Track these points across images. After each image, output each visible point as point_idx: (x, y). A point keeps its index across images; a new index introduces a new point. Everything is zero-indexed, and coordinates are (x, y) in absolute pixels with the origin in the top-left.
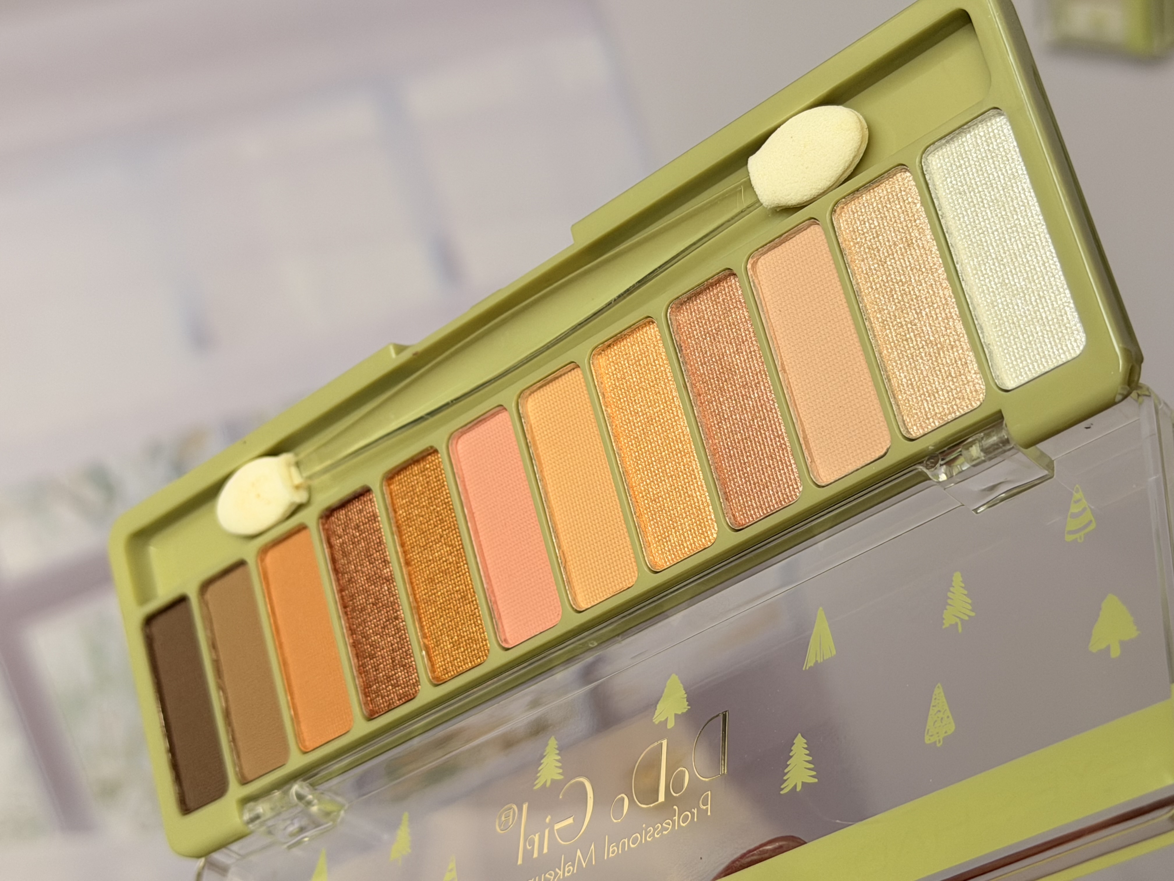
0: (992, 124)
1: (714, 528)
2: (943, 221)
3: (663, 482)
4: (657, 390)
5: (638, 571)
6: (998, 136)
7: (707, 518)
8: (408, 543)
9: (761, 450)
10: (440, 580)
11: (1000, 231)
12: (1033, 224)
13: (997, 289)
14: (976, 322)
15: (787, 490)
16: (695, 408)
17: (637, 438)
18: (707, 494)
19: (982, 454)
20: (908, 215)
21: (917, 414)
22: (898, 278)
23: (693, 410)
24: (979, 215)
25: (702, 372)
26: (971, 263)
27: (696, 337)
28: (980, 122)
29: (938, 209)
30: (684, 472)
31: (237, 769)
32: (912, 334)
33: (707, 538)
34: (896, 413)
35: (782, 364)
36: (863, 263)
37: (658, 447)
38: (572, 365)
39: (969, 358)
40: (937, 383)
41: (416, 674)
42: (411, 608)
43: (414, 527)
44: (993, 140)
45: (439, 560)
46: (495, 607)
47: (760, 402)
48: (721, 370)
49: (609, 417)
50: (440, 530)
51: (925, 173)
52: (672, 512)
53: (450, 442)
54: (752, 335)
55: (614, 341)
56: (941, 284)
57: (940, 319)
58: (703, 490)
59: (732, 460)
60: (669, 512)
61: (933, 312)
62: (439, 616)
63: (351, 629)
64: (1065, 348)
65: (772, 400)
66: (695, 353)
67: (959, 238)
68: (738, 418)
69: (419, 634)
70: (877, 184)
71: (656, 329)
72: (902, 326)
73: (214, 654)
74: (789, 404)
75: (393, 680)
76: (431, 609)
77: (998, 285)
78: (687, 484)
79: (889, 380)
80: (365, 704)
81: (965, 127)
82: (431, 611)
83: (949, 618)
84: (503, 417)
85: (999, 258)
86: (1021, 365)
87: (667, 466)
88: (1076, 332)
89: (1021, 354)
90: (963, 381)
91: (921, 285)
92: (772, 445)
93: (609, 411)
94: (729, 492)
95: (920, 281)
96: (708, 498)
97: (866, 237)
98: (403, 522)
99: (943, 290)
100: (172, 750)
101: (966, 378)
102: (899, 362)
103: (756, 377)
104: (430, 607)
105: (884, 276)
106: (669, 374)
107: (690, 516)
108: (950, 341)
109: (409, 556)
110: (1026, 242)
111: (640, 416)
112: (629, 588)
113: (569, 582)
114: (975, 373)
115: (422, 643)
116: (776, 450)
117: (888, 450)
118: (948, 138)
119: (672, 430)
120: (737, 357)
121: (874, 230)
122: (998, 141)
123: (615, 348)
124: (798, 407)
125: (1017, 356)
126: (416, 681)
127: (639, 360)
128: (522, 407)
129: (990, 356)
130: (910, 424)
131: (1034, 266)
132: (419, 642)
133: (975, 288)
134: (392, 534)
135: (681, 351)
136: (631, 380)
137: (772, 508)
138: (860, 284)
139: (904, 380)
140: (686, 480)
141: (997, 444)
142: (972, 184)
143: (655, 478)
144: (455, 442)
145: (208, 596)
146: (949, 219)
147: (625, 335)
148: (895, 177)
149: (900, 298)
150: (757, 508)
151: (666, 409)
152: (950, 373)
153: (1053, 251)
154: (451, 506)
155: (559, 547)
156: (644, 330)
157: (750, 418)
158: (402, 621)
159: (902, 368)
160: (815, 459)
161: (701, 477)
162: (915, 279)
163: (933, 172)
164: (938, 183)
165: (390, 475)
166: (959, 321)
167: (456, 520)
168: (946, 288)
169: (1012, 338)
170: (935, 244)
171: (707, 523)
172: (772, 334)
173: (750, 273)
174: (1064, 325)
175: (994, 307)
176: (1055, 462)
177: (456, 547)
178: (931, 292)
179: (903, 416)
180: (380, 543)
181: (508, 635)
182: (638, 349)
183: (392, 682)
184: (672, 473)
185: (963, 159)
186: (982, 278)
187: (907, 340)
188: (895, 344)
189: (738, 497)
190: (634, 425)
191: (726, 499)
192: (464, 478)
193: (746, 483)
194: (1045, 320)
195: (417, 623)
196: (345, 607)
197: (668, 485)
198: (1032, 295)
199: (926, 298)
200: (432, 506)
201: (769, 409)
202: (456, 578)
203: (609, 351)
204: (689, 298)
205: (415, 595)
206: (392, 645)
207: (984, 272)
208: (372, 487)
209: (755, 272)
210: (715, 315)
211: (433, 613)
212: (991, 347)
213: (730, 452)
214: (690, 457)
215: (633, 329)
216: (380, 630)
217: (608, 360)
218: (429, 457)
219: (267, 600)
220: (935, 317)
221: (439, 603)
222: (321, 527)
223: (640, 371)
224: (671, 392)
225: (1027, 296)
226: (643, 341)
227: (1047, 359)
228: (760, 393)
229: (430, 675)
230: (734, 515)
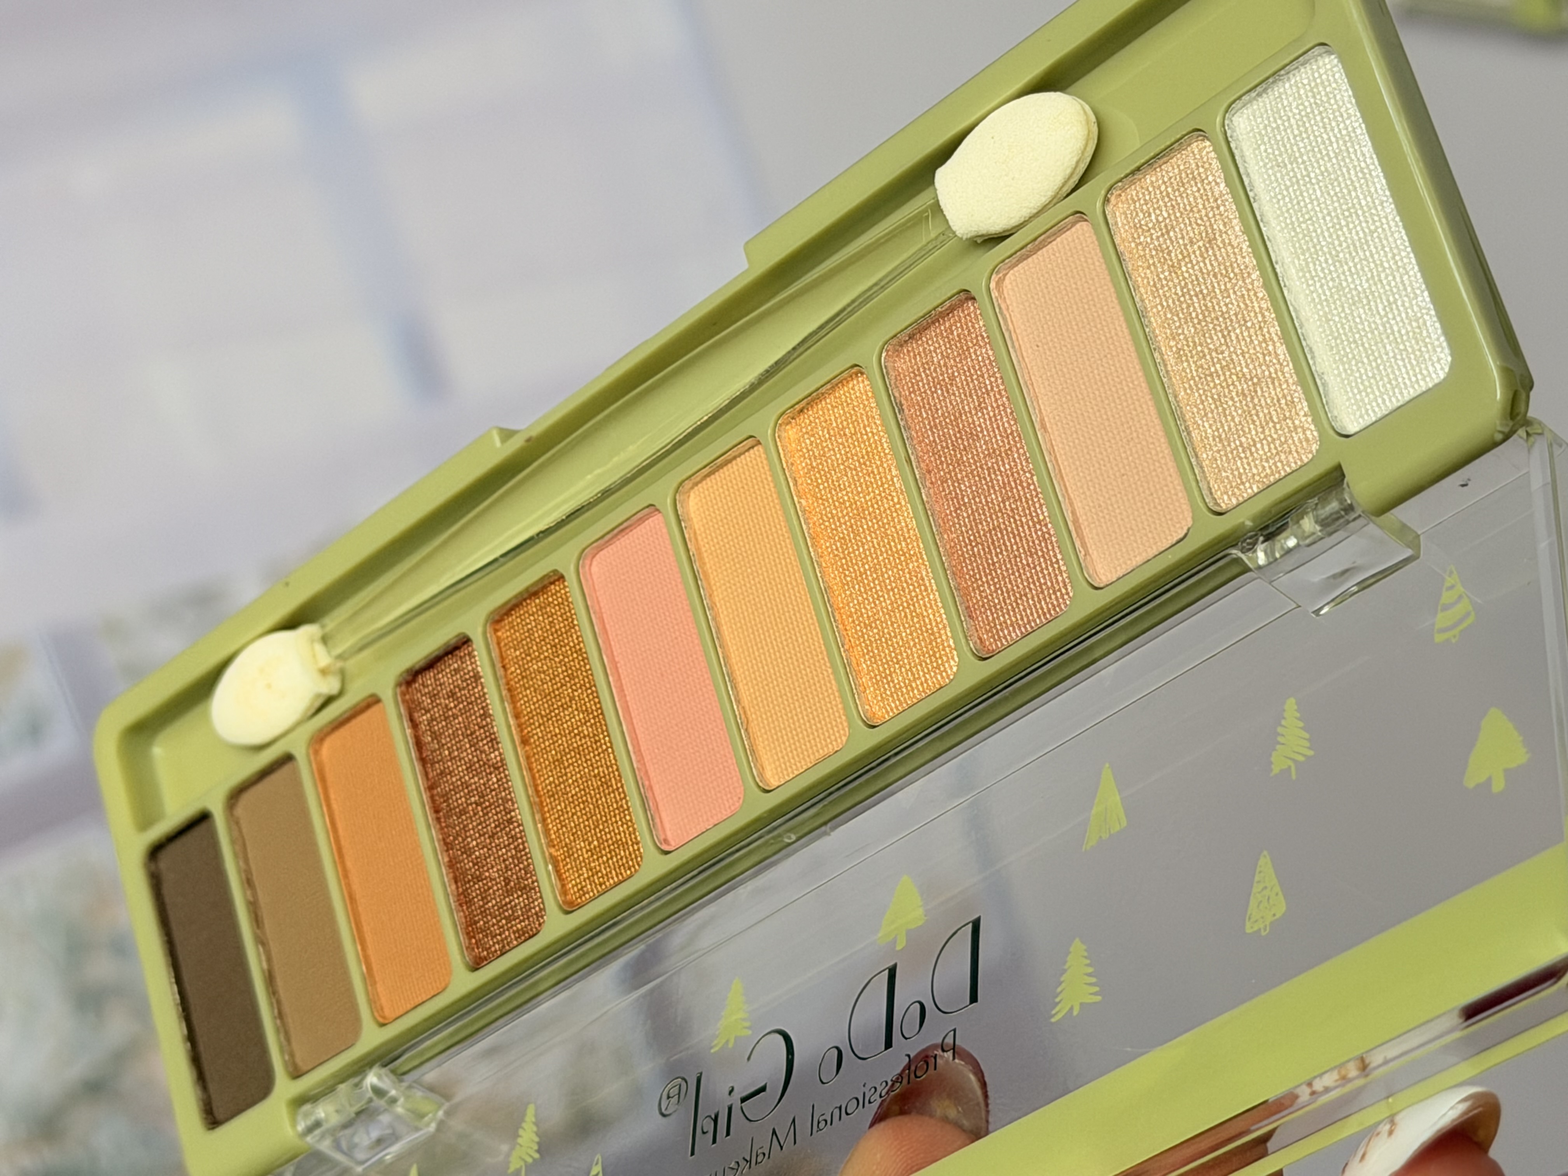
0: (1319, 68)
1: (953, 658)
2: (1255, 205)
3: (882, 599)
4: (870, 469)
5: (850, 727)
6: (1326, 83)
7: (943, 645)
8: (525, 712)
9: (1016, 543)
10: (570, 761)
11: (1333, 214)
12: (1377, 202)
13: (1332, 296)
14: (1304, 344)
15: (1053, 597)
16: (923, 491)
17: (844, 538)
18: (942, 611)
19: (1318, 528)
20: (1208, 200)
21: (1227, 477)
22: (1198, 289)
23: (921, 494)
24: (1305, 194)
25: (931, 438)
26: (1296, 261)
27: (922, 390)
28: (1302, 65)
29: (1248, 189)
30: (910, 581)
31: (287, 1057)
32: (1218, 366)
33: (944, 674)
34: (1198, 478)
35: (1042, 420)
36: (1148, 271)
37: (873, 550)
38: (750, 442)
39: (1296, 395)
40: (1254, 432)
41: (540, 900)
42: (531, 805)
43: (532, 689)
44: (1321, 89)
45: (569, 733)
46: (649, 795)
47: (1012, 475)
48: (958, 435)
49: (804, 511)
50: (570, 691)
51: (1230, 139)
52: (894, 640)
53: (581, 562)
54: (1000, 381)
55: (808, 404)
56: (1255, 294)
57: (1256, 342)
58: (937, 606)
59: (976, 561)
60: (891, 640)
61: (1246, 334)
62: (570, 814)
63: (446, 844)
64: (1425, 372)
65: (1030, 472)
66: (921, 413)
67: (1279, 228)
68: (983, 501)
69: (543, 841)
70: (1165, 159)
71: (866, 382)
72: (1204, 355)
73: (249, 893)
74: (1052, 475)
75: (507, 910)
76: (560, 804)
77: (1333, 291)
78: (915, 599)
79: (1189, 433)
80: (467, 948)
81: (1282, 72)
82: (559, 808)
83: (1279, 762)
84: (654, 522)
85: (1334, 253)
86: (1366, 400)
87: (886, 576)
88: (1439, 350)
89: (1367, 383)
90: (1289, 427)
91: (1229, 296)
92: (1031, 535)
93: (803, 502)
94: (973, 606)
95: (1226, 290)
96: (944, 616)
97: (1152, 235)
98: (516, 683)
99: (1258, 303)
100: (191, 1037)
101: (1293, 423)
102: (1201, 407)
103: (1006, 441)
104: (557, 802)
105: (1178, 288)
106: (885, 445)
107: (920, 645)
108: (1270, 373)
109: (526, 731)
110: (1368, 228)
111: (846, 508)
112: (836, 752)
113: (753, 752)
114: (1305, 415)
115: (547, 854)
116: (1037, 542)
117: (1189, 530)
118: (1259, 89)
119: (892, 524)
120: (980, 414)
121: (1163, 224)
122: (1328, 89)
123: (810, 413)
124: (1066, 479)
125: (1362, 387)
126: (541, 910)
127: (844, 428)
128: (682, 506)
129: (1324, 390)
130: (1219, 493)
131: (1381, 260)
132: (543, 853)
133: (1302, 296)
134: (502, 700)
135: (901, 410)
136: (833, 458)
137: (1033, 624)
138: (1147, 301)
139: (1209, 431)
140: (913, 594)
141: (1337, 512)
142: (1293, 152)
143: (869, 593)
144: (588, 562)
145: (239, 811)
146: (1264, 202)
147: (823, 394)
148: (1189, 149)
149: (1201, 317)
150: (1012, 625)
151: (883, 495)
152: (1271, 418)
153: (1405, 238)
154: (585, 655)
155: (738, 702)
156: (851, 386)
157: (1000, 499)
158: (519, 826)
159: (1206, 415)
160: (1091, 551)
161: (935, 588)
162: (1220, 289)
163: (1240, 138)
164: (1248, 154)
165: (497, 618)
166: (1282, 344)
167: (592, 675)
168: (1262, 299)
169: (1353, 363)
170: (1246, 238)
171: (943, 653)
172: (1027, 378)
173: (995, 294)
174: (1424, 341)
175: (1328, 321)
176: (1422, 538)
177: (592, 713)
178: (1242, 306)
179: (1209, 483)
180: (486, 715)
181: (669, 834)
182: (841, 412)
183: (506, 914)
184: (894, 585)
185: (1281, 118)
186: (1311, 282)
187: (1211, 375)
188: (1195, 381)
189: (985, 612)
190: (839, 521)
191: (970, 616)
192: (601, 613)
193: (996, 592)
194: (1397, 335)
195: (539, 826)
196: (437, 811)
197: (888, 602)
198: (1379, 301)
199: (1236, 315)
200: (558, 657)
201: (1025, 484)
202: (594, 757)
203: (802, 417)
204: (911, 337)
205: (536, 786)
206: (504, 861)
207: (1314, 274)
208: (472, 636)
209: (1001, 293)
210: (948, 357)
211: (562, 810)
212: (1326, 377)
213: (972, 550)
214: (917, 561)
215: (835, 383)
216: (488, 841)
217: (801, 431)
218: (552, 587)
219: (325, 809)
220: (1248, 340)
221: (570, 795)
222: (399, 699)
223: (846, 444)
224: (890, 470)
225: (1372, 303)
226: (849, 401)
227: (1401, 389)
228: (1012, 464)
229: (559, 898)
230: (980, 639)
